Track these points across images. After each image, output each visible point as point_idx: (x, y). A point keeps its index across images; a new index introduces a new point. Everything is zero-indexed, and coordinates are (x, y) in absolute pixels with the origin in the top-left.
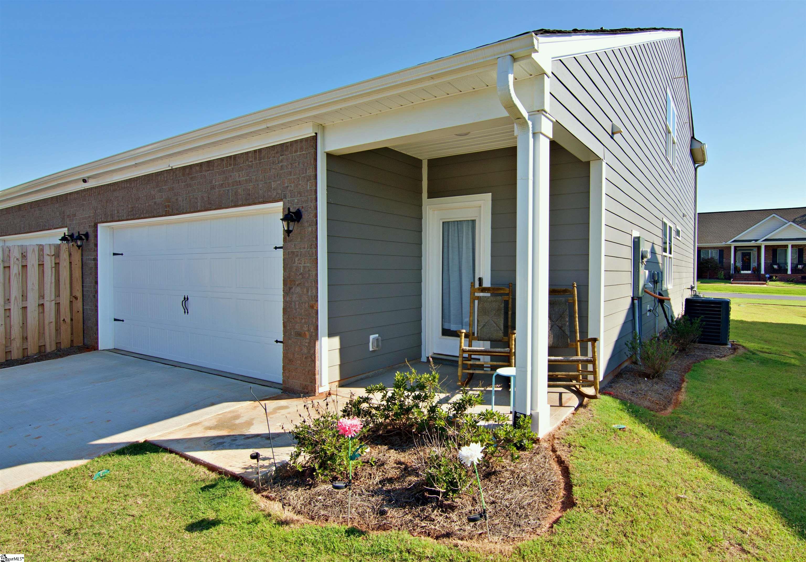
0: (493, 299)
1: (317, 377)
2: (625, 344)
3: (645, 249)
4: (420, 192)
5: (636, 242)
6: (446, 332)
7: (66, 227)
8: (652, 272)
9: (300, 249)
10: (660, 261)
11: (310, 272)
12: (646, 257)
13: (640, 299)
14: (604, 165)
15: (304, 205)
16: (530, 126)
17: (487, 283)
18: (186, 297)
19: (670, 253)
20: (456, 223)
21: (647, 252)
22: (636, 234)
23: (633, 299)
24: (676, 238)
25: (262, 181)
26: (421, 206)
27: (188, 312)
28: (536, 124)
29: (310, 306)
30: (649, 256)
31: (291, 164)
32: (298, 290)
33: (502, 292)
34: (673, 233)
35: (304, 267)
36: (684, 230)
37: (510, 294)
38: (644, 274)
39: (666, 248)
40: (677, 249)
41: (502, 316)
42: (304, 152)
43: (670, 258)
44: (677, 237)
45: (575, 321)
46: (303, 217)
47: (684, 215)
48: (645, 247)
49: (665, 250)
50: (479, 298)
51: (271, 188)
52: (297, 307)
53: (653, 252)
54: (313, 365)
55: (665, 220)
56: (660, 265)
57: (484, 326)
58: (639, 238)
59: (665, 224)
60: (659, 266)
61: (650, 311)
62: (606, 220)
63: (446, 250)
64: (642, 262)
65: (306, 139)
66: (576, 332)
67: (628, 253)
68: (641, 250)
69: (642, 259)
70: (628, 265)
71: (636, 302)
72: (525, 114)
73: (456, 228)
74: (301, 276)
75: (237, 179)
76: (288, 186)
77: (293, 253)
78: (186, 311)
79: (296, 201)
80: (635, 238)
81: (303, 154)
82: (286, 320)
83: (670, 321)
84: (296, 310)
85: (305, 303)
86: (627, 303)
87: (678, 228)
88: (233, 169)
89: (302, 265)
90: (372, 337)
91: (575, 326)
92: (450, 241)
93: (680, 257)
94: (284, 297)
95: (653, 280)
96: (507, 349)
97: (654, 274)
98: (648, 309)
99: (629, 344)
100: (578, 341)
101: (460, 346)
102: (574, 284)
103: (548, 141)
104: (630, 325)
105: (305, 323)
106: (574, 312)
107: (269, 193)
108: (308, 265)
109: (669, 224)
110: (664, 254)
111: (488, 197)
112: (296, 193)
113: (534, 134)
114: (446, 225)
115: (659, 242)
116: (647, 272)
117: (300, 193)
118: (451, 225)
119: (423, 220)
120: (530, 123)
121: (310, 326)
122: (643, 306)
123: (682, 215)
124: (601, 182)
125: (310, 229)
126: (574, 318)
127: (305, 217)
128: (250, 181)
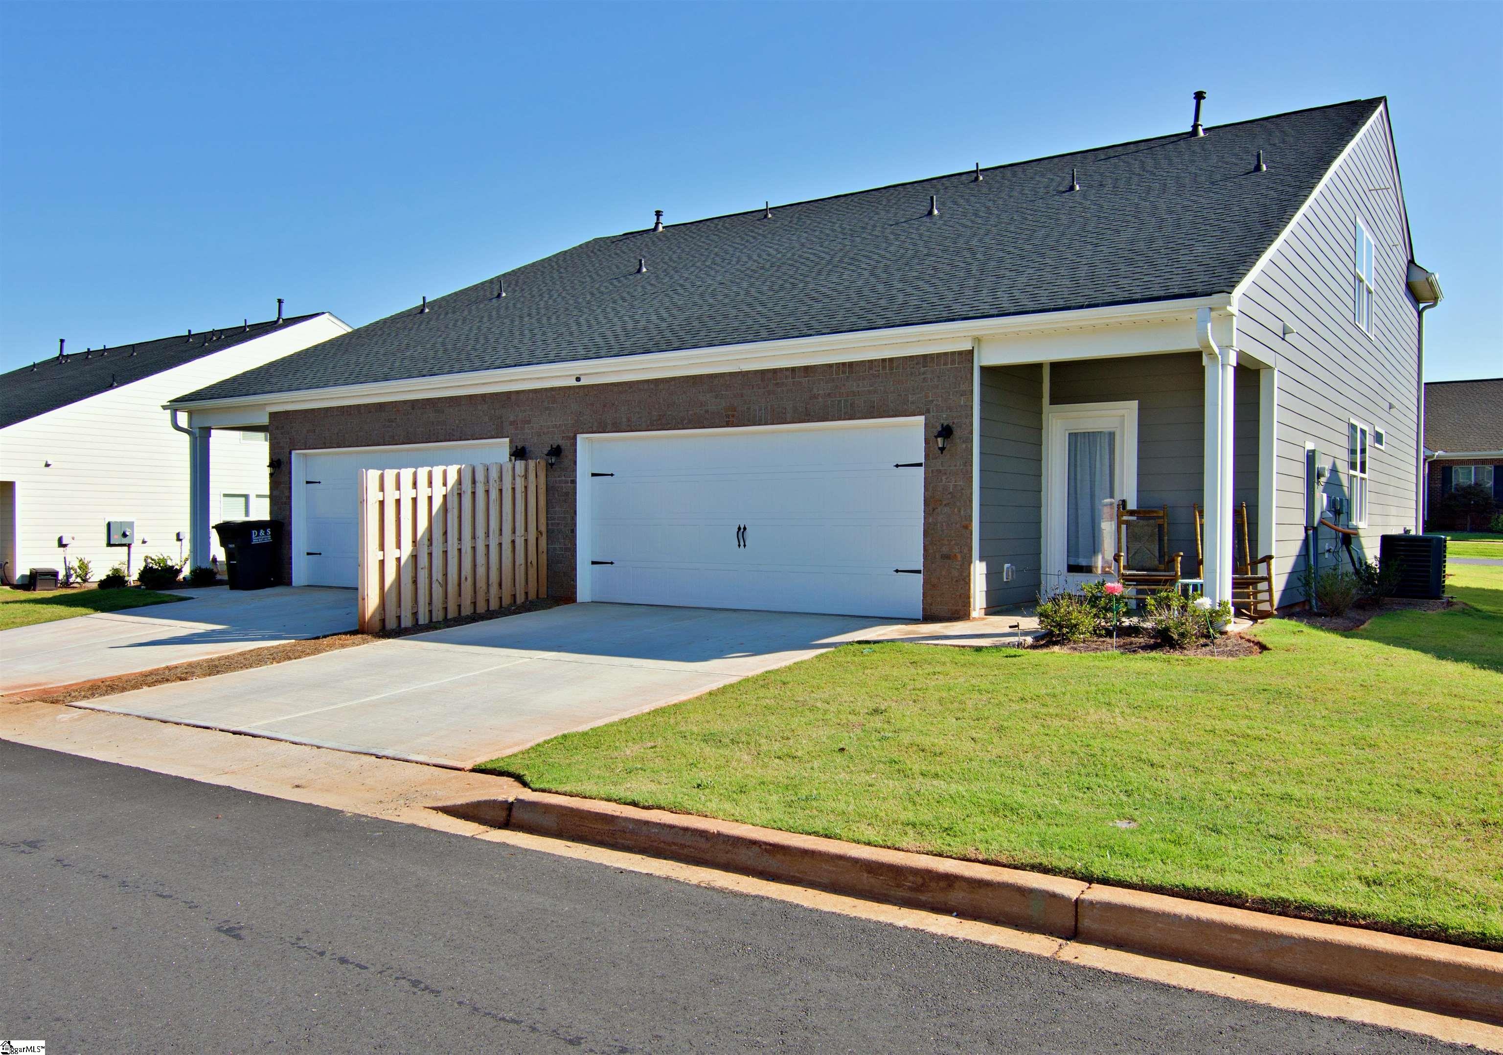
0: (1142, 522)
1: (972, 600)
2: (1299, 579)
3: (1322, 466)
4: (1040, 397)
5: (1311, 457)
6: (1073, 568)
7: (508, 437)
8: (1333, 498)
9: (950, 466)
10: (1345, 481)
11: (964, 491)
12: (1323, 476)
13: (1315, 529)
14: (1276, 372)
15: (956, 421)
16: (1220, 359)
17: (1132, 505)
18: (742, 527)
19: (1363, 470)
20: (1087, 435)
21: (1324, 469)
22: (1310, 446)
23: (1306, 529)
24: (1375, 447)
25: (894, 392)
26: (1040, 413)
27: (745, 546)
28: (1225, 355)
29: (963, 527)
30: (1327, 474)
31: (939, 377)
32: (946, 510)
33: (1155, 515)
34: (1369, 440)
35: (955, 486)
36: (1392, 431)
37: (1165, 517)
38: (1322, 500)
39: (1356, 463)
40: (1377, 466)
41: (1157, 542)
42: (957, 366)
43: (1362, 479)
44: (1377, 445)
45: (1244, 543)
46: (954, 433)
47: (1391, 406)
48: (1323, 463)
49: (1353, 466)
50: (1127, 523)
51: (908, 401)
52: (945, 528)
53: (1334, 470)
54: (967, 588)
55: (1353, 421)
56: (1346, 489)
57: (1136, 553)
58: (1313, 451)
59: (1353, 427)
60: (1343, 491)
61: (1329, 551)
62: (1277, 434)
63: (1072, 468)
64: (1319, 482)
65: (960, 353)
66: (1245, 556)
67: (1300, 470)
68: (1316, 466)
69: (1318, 478)
70: (1300, 486)
71: (1310, 532)
72: (1217, 350)
73: (1087, 441)
74: (949, 496)
75: (855, 389)
76: (932, 401)
77: (940, 471)
78: (742, 543)
79: (944, 416)
80: (1308, 451)
81: (956, 368)
82: (927, 543)
83: (1357, 566)
84: (942, 531)
85: (956, 524)
86: (1300, 534)
87: (1377, 429)
88: (848, 377)
89: (951, 484)
90: (1006, 566)
91: (1244, 548)
92: (1078, 457)
93: (1384, 479)
94: (925, 518)
95: (1333, 509)
96: (1172, 573)
97: (1334, 501)
98: (1327, 548)
99: (1302, 578)
100: (1249, 564)
101: (1119, 570)
102: (1242, 504)
103: (1233, 368)
104: (1302, 562)
105: (957, 544)
106: (1244, 535)
107: (905, 407)
108: (961, 483)
109: (1360, 425)
110: (1352, 472)
111: (1135, 404)
112: (945, 408)
113: (1222, 365)
114: (1074, 437)
115: (1344, 455)
116: (1325, 495)
117: (950, 409)
118: (1079, 438)
119: (1043, 431)
120: (1220, 357)
121: (963, 547)
122: (1320, 542)
123: (1386, 406)
124: (1273, 392)
125: (964, 446)
126: (1244, 540)
127: (957, 433)
128: (875, 392)
